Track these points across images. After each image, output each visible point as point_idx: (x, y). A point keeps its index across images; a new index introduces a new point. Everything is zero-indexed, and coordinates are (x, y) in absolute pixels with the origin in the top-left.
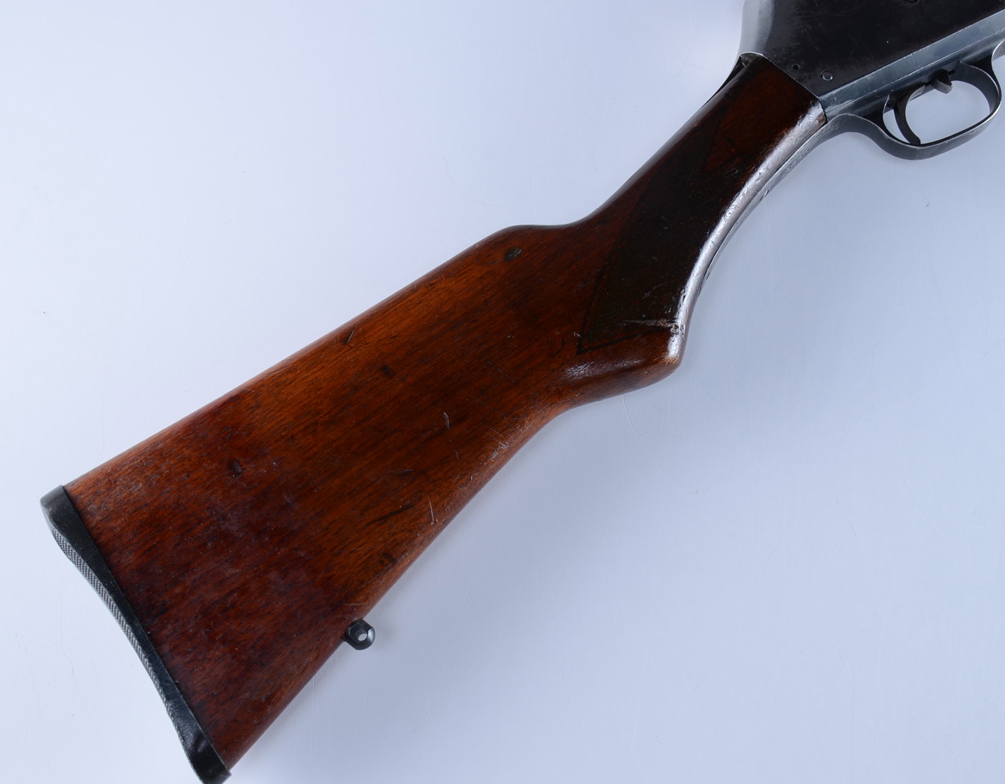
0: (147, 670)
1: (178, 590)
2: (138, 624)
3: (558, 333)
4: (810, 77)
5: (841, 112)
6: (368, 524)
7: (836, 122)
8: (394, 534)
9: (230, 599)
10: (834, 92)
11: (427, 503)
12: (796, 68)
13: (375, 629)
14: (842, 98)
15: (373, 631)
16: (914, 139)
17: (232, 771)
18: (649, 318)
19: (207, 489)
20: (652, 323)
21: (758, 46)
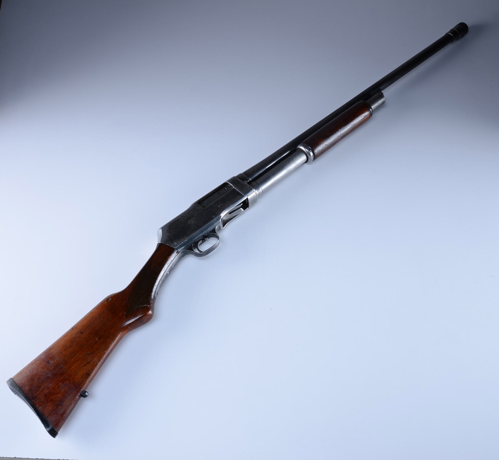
0: (32, 410)
1: (39, 392)
2: (30, 401)
3: (121, 314)
4: (172, 244)
5: (182, 250)
6: (82, 367)
7: (181, 253)
8: (88, 368)
9: (51, 391)
10: (178, 246)
11: (95, 359)
12: (168, 243)
13: (88, 392)
14: (181, 247)
15: (87, 392)
16: (201, 252)
17: (59, 433)
18: (142, 305)
19: (43, 368)
20: (143, 306)
21: (161, 241)
